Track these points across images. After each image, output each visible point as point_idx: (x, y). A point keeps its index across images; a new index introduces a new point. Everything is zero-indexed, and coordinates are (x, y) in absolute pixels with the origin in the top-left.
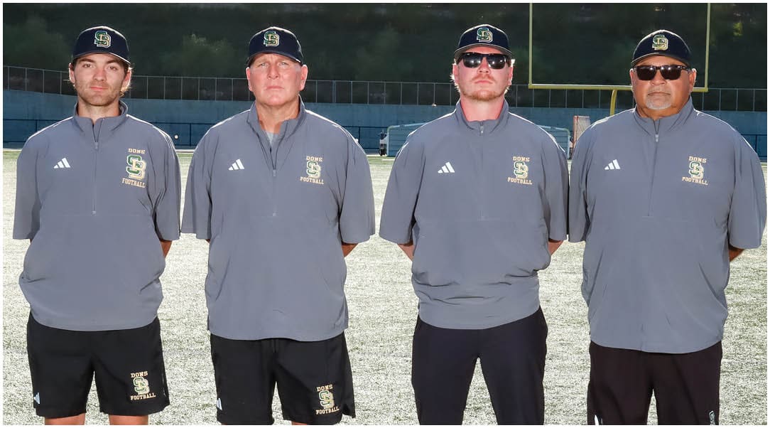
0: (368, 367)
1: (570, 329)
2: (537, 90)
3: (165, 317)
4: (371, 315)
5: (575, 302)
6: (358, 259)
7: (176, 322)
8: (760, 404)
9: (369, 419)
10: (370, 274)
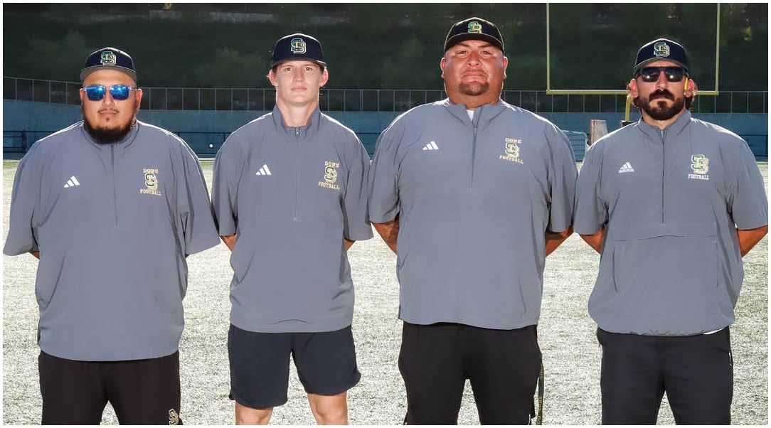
0: (377, 359)
1: (571, 322)
2: (555, 96)
3: (190, 316)
4: (384, 312)
5: (578, 297)
6: (376, 260)
7: (200, 321)
8: (741, 387)
9: (375, 406)
10: (387, 274)
